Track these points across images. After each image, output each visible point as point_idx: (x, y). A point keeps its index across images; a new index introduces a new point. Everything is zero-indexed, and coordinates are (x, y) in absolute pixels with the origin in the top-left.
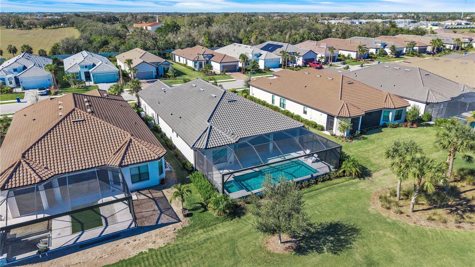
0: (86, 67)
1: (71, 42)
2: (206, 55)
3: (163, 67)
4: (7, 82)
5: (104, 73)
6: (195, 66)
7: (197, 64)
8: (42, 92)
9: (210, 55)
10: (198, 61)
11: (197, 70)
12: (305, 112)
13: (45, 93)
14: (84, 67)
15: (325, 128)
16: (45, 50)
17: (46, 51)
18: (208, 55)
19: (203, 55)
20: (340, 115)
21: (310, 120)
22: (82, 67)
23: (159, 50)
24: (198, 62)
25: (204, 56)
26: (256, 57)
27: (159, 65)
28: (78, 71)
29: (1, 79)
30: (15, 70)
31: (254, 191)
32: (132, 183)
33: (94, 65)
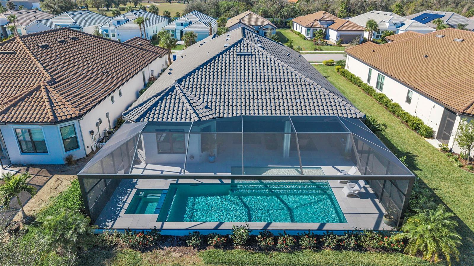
0: (182, 24)
2: (324, 21)
3: (264, 31)
4: (110, 34)
6: (307, 34)
7: (310, 32)
9: (330, 22)
10: (311, 27)
11: (309, 39)
12: (409, 100)
14: (180, 25)
15: (436, 135)
16: (169, 11)
17: (170, 13)
18: (327, 22)
19: (320, 20)
20: (468, 111)
21: (413, 114)
22: (178, 25)
23: (282, 17)
24: (312, 29)
25: (322, 21)
26: (395, 27)
27: (260, 29)
28: (174, 29)
29: (105, 30)
30: (119, 23)
31: (169, 225)
32: (23, 152)
33: (190, 23)
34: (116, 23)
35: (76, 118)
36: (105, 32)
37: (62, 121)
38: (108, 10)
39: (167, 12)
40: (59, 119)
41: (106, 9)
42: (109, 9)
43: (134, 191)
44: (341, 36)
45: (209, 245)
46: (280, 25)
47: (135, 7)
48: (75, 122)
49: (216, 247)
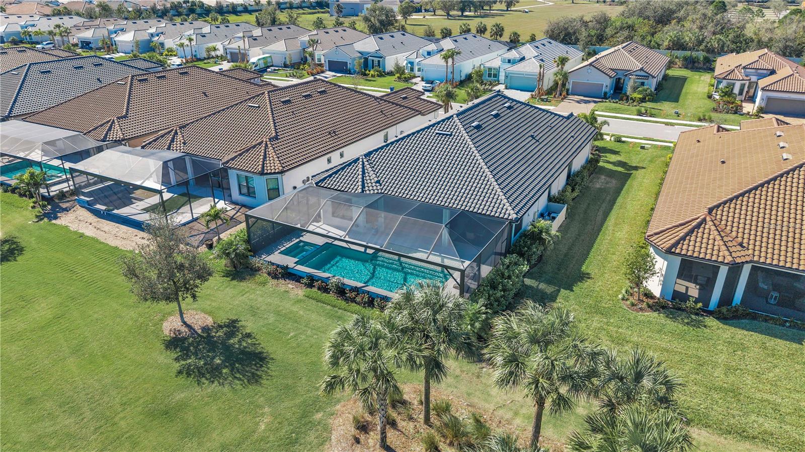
0: (509, 61)
1: (562, 24)
2: (754, 71)
5: (523, 74)
7: (722, 86)
8: (425, 87)
9: (765, 72)
10: (724, 78)
13: (429, 88)
14: (507, 61)
16: (518, 33)
18: (759, 71)
19: (744, 68)
22: (503, 61)
24: (725, 81)
25: (748, 70)
27: (626, 75)
28: (497, 66)
29: (410, 63)
30: (429, 53)
31: (300, 268)
32: (240, 193)
33: (523, 59)
34: (426, 53)
35: (278, 173)
36: (409, 65)
37: (267, 174)
38: (462, 16)
39: (516, 33)
40: (266, 171)
41: (460, 13)
42: (466, 13)
43: (298, 240)
44: (769, 99)
45: (314, 286)
46: (701, 65)
47: (507, 10)
48: (279, 176)
49: (319, 289)
